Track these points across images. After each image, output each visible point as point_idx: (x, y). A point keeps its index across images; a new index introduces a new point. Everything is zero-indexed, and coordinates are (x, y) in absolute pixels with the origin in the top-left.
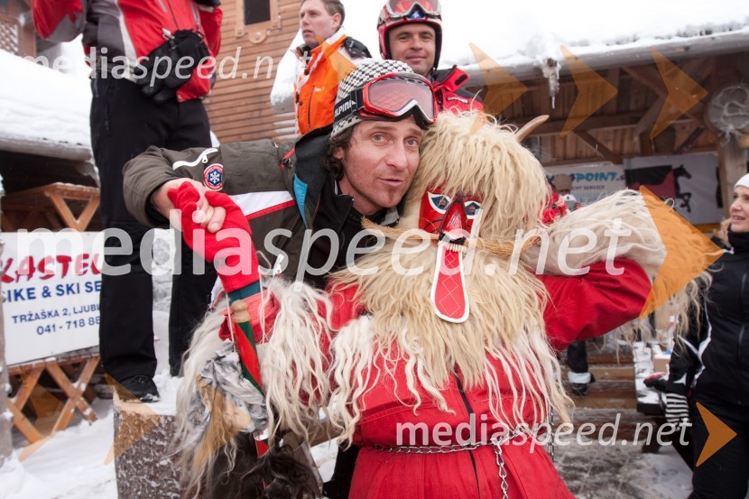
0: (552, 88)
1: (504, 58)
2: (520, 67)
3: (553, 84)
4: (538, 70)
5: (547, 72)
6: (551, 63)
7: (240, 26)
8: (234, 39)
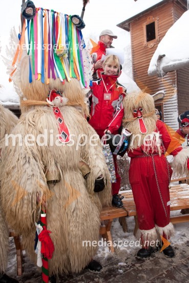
7: (145, 43)
8: (143, 48)
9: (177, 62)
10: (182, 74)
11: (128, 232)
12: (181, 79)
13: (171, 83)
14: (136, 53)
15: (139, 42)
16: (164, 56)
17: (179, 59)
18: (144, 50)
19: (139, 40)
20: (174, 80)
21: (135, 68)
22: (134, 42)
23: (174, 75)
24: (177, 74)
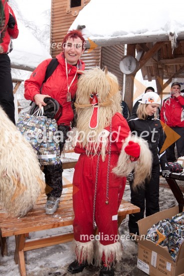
0: (172, 45)
1: (155, 31)
2: (161, 35)
3: (173, 44)
4: (167, 37)
5: (171, 38)
6: (172, 34)
7: (69, 8)
8: (66, 14)
9: (98, 38)
10: (108, 55)
11: (7, 255)
12: (106, 60)
13: (94, 64)
14: (57, 19)
15: (61, 6)
16: (84, 27)
17: (101, 34)
18: (66, 17)
19: (61, 3)
20: (97, 61)
21: (54, 38)
22: (55, 4)
23: (98, 54)
24: (102, 54)
